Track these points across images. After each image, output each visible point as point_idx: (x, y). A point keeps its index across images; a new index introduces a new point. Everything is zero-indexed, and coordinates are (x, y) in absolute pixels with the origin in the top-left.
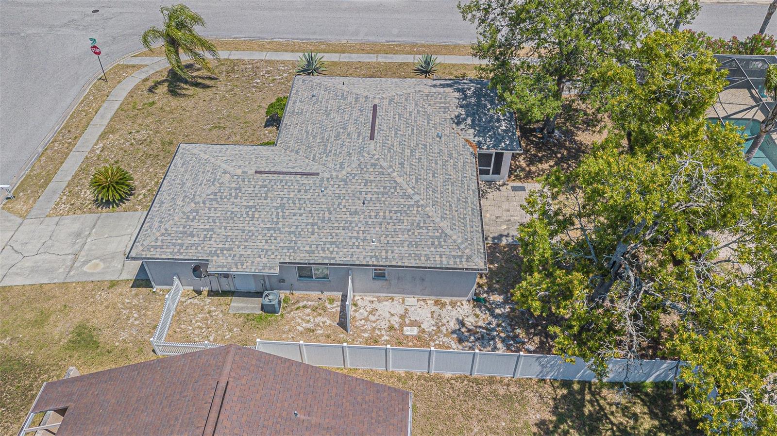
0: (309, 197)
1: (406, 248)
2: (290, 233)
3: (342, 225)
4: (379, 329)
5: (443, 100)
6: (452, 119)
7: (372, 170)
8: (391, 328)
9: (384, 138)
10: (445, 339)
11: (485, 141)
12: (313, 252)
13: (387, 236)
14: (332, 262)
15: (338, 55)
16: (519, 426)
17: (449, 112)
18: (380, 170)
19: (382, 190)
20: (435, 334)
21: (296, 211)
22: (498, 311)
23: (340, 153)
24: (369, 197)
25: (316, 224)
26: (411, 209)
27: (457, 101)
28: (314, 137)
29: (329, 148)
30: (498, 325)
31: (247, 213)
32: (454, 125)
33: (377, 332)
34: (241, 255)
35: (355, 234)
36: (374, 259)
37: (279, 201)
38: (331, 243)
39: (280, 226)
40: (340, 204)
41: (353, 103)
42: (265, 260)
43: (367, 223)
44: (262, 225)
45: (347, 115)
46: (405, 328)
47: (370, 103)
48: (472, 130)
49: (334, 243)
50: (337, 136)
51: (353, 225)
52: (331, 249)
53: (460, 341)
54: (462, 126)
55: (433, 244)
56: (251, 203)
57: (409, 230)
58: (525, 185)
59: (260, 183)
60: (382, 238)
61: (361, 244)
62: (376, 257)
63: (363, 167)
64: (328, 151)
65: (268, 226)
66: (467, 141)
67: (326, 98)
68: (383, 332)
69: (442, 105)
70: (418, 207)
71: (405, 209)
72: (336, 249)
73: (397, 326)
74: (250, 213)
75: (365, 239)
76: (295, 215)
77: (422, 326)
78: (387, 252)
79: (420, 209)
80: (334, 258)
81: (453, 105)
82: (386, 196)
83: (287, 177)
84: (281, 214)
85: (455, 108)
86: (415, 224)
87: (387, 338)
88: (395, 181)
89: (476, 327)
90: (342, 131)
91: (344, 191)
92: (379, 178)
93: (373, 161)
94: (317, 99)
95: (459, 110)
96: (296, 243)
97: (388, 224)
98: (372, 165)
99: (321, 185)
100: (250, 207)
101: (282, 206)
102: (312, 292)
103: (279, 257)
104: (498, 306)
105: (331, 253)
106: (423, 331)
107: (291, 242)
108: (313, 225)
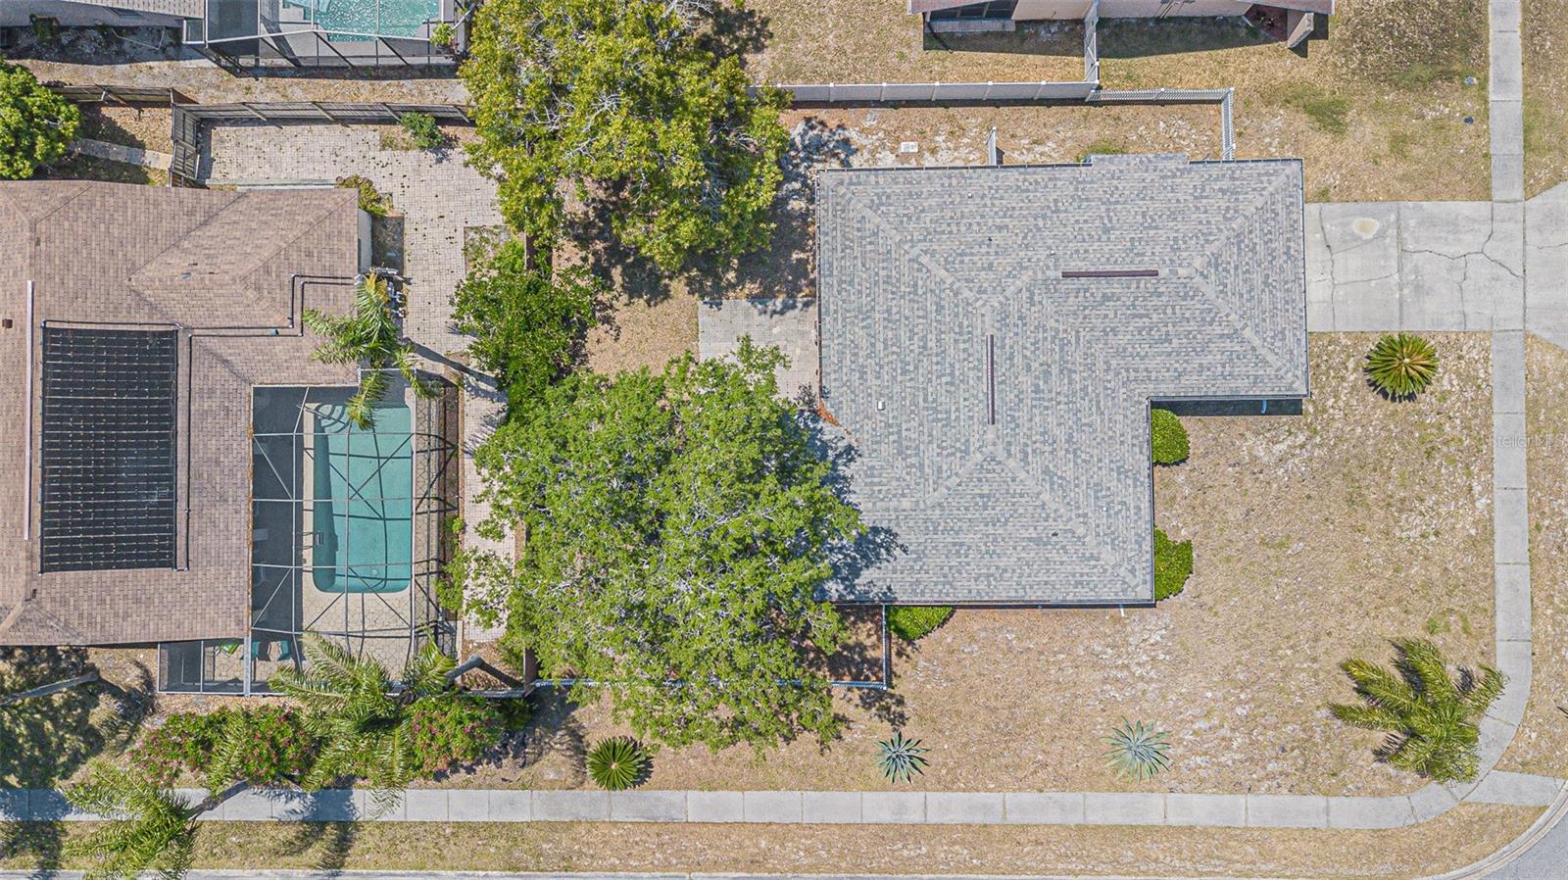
0: (1071, 245)
1: (924, 190)
2: (1087, 200)
3: (1017, 213)
4: (949, 149)
5: (876, 488)
6: (860, 455)
7: (985, 285)
8: (933, 152)
10: (865, 142)
11: (806, 424)
12: (1050, 179)
13: (952, 203)
14: (1022, 170)
17: (865, 468)
18: (971, 285)
19: (966, 259)
20: (877, 147)
21: (1085, 226)
23: (1037, 329)
24: (984, 249)
25: (1053, 212)
26: (921, 237)
27: (851, 488)
29: (1057, 350)
31: (1153, 220)
32: (855, 444)
34: (1146, 171)
35: (997, 202)
36: (967, 175)
37: (1113, 237)
38: (1028, 191)
39: (1103, 208)
40: (1025, 238)
42: (1113, 168)
43: (982, 217)
44: (1129, 207)
49: (1023, 191)
51: (1001, 213)
52: (1026, 184)
54: (842, 444)
55: (888, 197)
56: (1152, 232)
57: (923, 211)
59: (1146, 259)
60: (958, 199)
61: (986, 192)
62: (963, 177)
63: (999, 288)
65: (1119, 207)
66: (835, 423)
68: (943, 145)
69: (876, 480)
70: (912, 240)
71: (930, 237)
72: (1020, 184)
73: (927, 154)
74: (1149, 221)
75: (983, 197)
76: (1086, 221)
77: (894, 156)
78: (950, 185)
79: (909, 237)
80: (1020, 173)
81: (860, 480)
82: (959, 251)
83: (1109, 268)
84: (1106, 221)
85: (856, 476)
86: (914, 219)
87: (937, 138)
88: (947, 270)
90: (1041, 385)
91: (1022, 254)
92: (973, 274)
93: (984, 296)
96: (1076, 189)
97: (952, 218)
98: (985, 292)
99: (1057, 260)
100: (1150, 227)
101: (1106, 231)
103: (1095, 172)
105: (1025, 180)
107: (1083, 189)
108: (1057, 211)
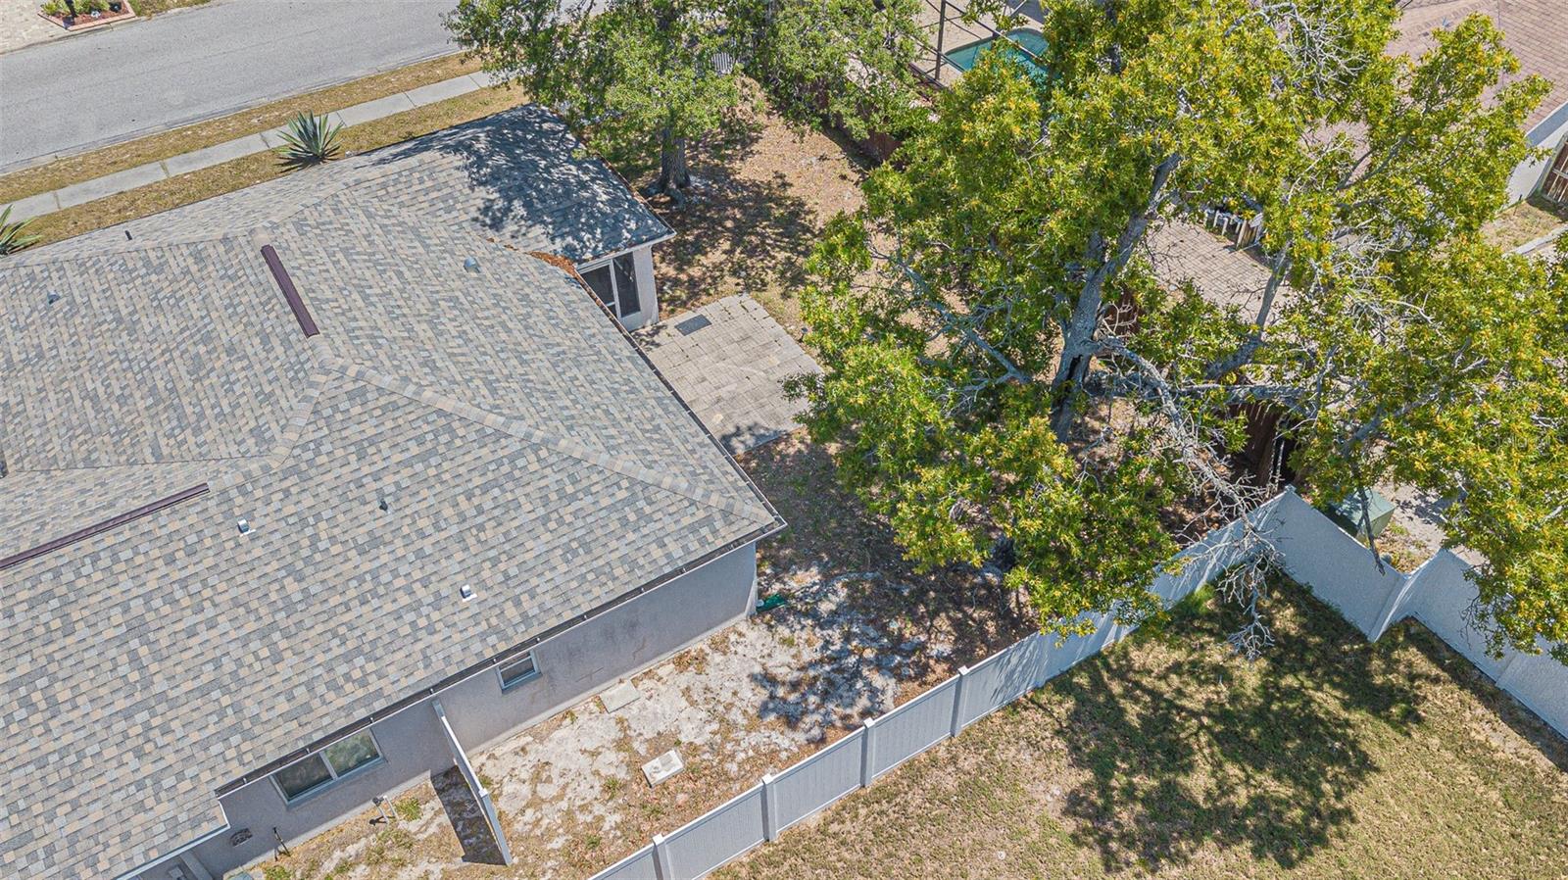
0: (209, 562)
1: (563, 568)
2: (204, 692)
3: (352, 593)
4: (583, 808)
5: (429, 184)
6: (476, 220)
7: (358, 409)
8: (611, 787)
9: (342, 318)
10: (754, 738)
11: (581, 240)
12: (307, 708)
13: (495, 561)
14: (378, 706)
15: (48, 196)
16: (1035, 836)
17: (459, 206)
18: (383, 401)
19: (415, 450)
20: (725, 739)
21: (190, 620)
22: (825, 607)
23: (235, 406)
24: (388, 483)
25: (273, 626)
26: (520, 463)
27: (466, 173)
28: (122, 400)
29: (189, 410)
30: (847, 637)
31: (26, 703)
32: (490, 233)
33: (581, 818)
34: (73, 839)
35: (405, 600)
36: (492, 639)
37: (117, 616)
38: (347, 658)
39: (160, 685)
40: (314, 539)
41: (194, 268)
42: (165, 809)
43: (420, 554)
44: (99, 714)
45: (193, 307)
46: (647, 768)
47: (248, 249)
48: (538, 230)
49: (359, 650)
50: (197, 367)
51: (386, 577)
52: (357, 674)
53: (791, 721)
54: (510, 227)
55: (624, 522)
56: (24, 667)
57: (545, 519)
58: (701, 311)
59: (23, 595)
60: (486, 574)
61: (435, 616)
62: (494, 630)
63: (327, 412)
64: (193, 419)
65: (121, 704)
66: (538, 255)
67: (98, 288)
68: (599, 809)
69: (434, 195)
70: (536, 451)
71: (506, 469)
72: (371, 667)
73: (622, 775)
74: (36, 697)
75: (438, 601)
76: (192, 633)
77: (683, 738)
78: (518, 603)
79: (543, 453)
80: (379, 693)
81: (460, 187)
82: (433, 461)
83: (109, 538)
84: (144, 651)
85: (467, 191)
86: (554, 497)
87: (617, 818)
88: (440, 412)
89: (802, 669)
90: (202, 349)
91: (308, 501)
92: (389, 424)
93: (350, 386)
94: (72, 303)
95: (481, 192)
96: (238, 709)
97: (481, 528)
98: (351, 396)
99: (229, 514)
100: (29, 679)
101: (137, 628)
102: (344, 817)
103: (206, 776)
104: (819, 597)
105: (363, 683)
106: (693, 749)
107: (221, 714)
108: (264, 635)
